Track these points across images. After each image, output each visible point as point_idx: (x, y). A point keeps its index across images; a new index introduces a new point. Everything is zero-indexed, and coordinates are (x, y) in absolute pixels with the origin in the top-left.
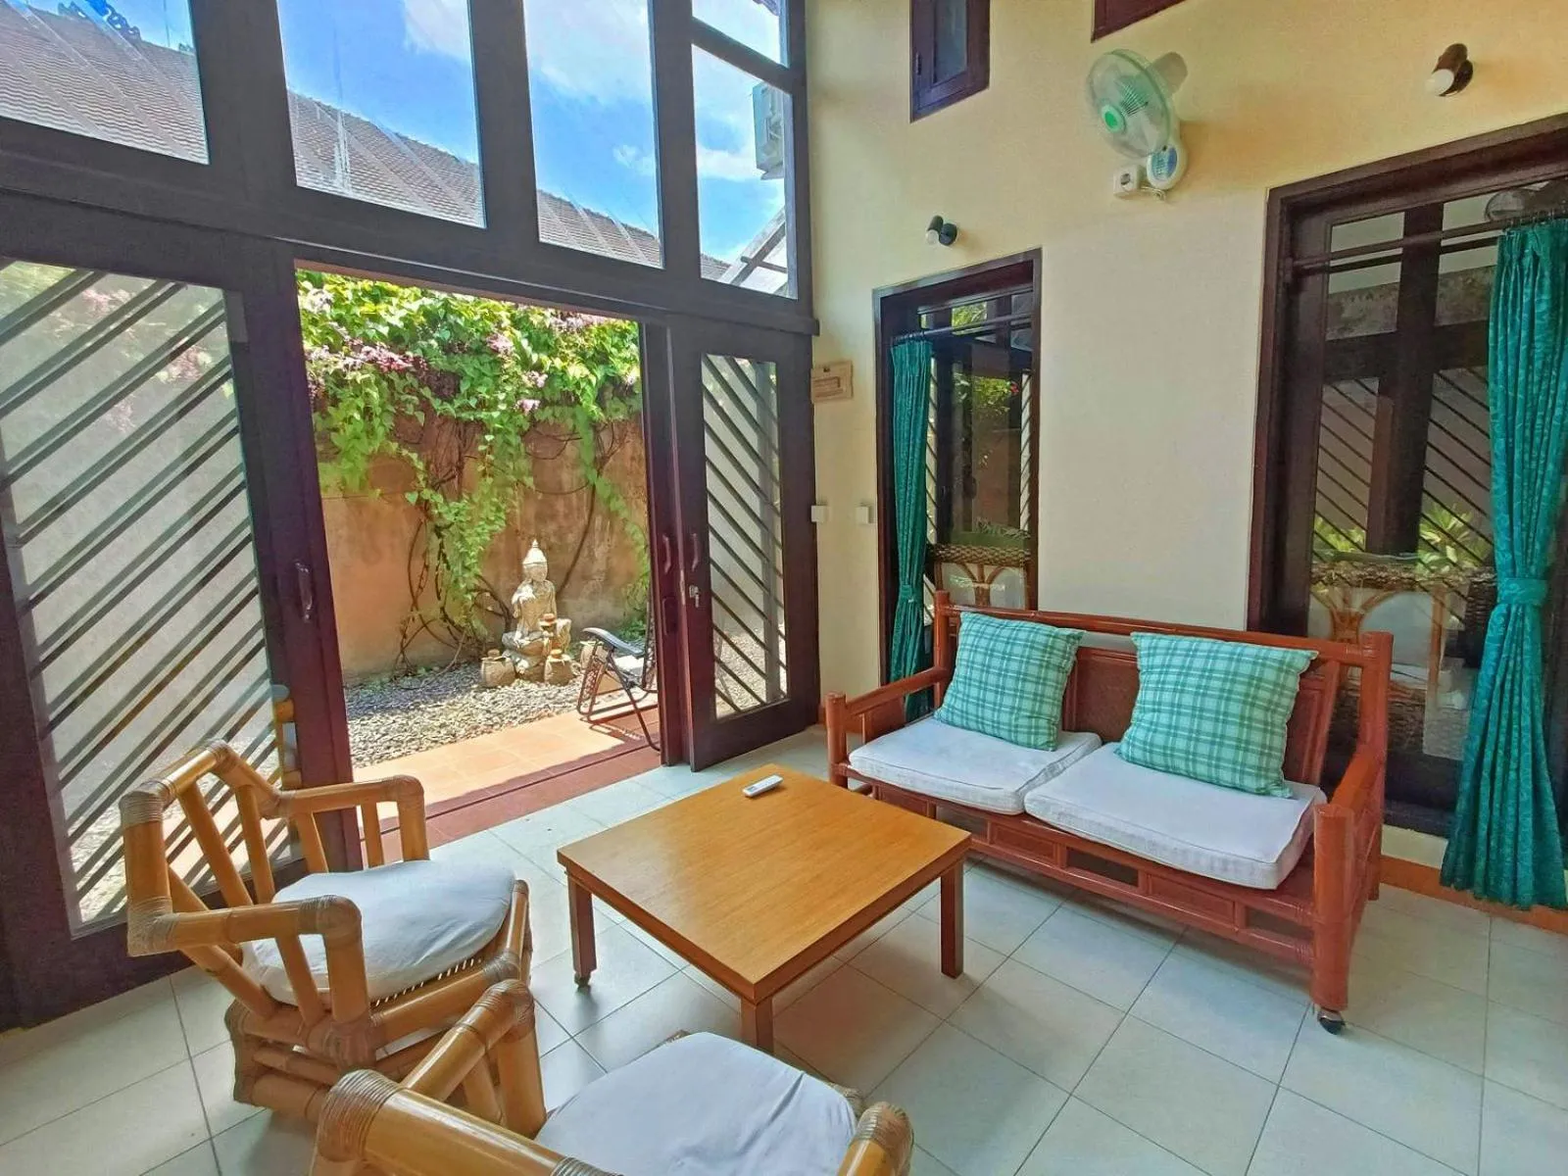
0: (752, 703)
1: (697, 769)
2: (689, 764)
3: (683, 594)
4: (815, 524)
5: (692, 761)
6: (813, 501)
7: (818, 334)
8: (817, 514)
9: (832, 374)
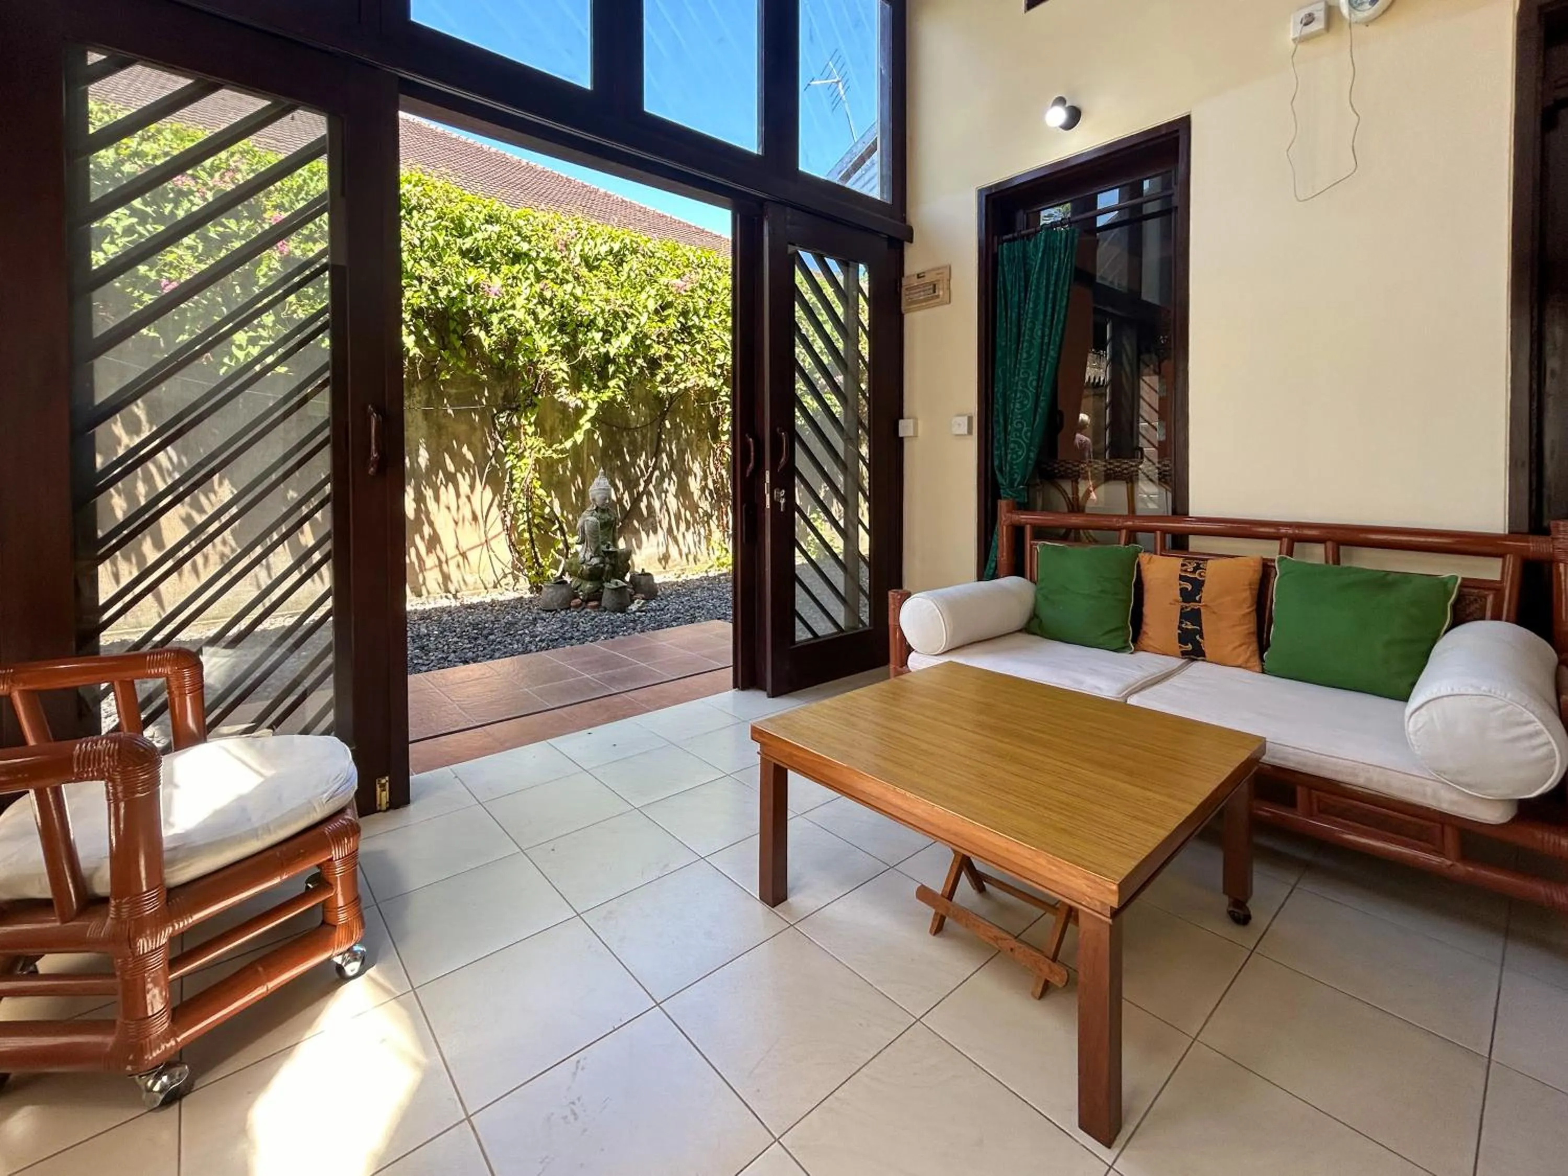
0: (831, 629)
1: (774, 694)
2: (765, 690)
3: (768, 496)
4: (902, 438)
5: (769, 687)
6: (899, 414)
7: (911, 241)
8: (905, 428)
9: (927, 279)
